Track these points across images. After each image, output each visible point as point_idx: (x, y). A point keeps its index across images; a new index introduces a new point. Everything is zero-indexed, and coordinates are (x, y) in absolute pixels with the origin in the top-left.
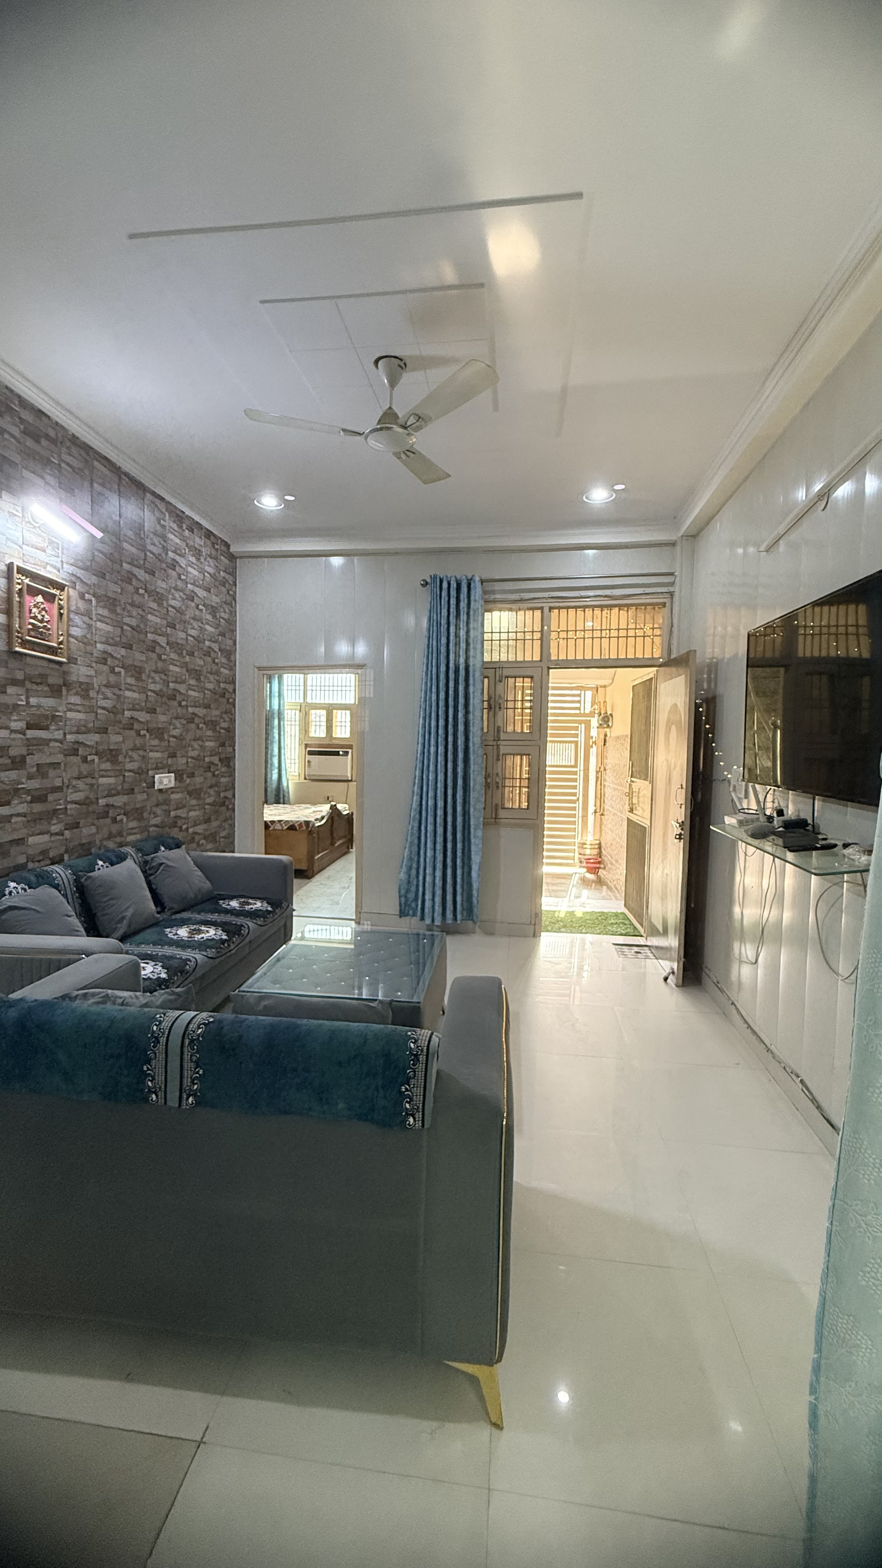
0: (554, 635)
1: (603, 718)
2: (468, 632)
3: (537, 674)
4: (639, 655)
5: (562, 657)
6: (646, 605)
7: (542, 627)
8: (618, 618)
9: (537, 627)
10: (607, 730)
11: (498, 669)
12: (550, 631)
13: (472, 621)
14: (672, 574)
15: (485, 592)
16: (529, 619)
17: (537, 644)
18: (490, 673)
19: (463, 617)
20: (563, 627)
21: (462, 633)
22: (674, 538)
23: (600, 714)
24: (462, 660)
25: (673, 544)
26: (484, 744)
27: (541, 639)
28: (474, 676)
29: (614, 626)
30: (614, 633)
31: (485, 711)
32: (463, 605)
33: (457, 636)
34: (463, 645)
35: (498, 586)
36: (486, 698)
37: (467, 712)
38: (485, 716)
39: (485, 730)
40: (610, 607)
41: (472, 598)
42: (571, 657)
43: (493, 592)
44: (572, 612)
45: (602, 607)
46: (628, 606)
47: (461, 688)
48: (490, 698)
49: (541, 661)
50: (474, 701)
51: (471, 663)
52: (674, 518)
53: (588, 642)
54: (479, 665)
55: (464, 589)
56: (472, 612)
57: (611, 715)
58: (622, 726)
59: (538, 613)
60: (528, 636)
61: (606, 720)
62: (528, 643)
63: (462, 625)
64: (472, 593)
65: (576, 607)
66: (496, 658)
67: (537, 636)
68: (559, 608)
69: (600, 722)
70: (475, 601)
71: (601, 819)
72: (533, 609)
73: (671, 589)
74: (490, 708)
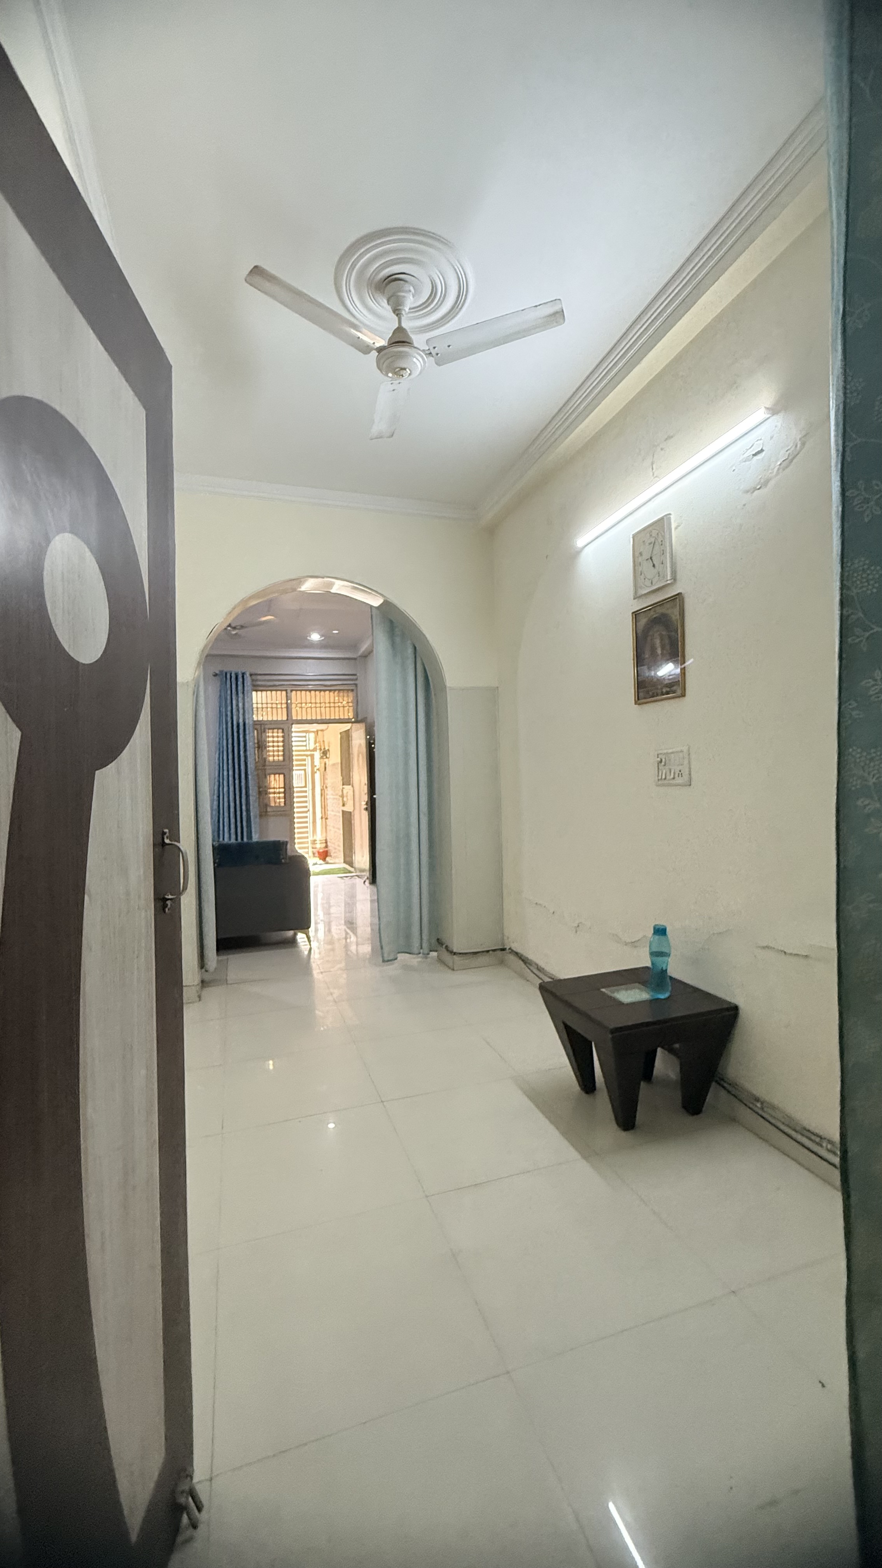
0: (293, 706)
1: (323, 753)
2: (244, 704)
3: (286, 728)
4: (342, 717)
5: (299, 718)
6: (343, 690)
7: (287, 700)
8: (328, 696)
9: (284, 701)
10: (326, 760)
11: (262, 725)
12: (291, 703)
13: (246, 698)
14: (355, 675)
15: (253, 680)
16: (278, 697)
17: (285, 710)
18: (258, 727)
19: (240, 695)
20: (299, 701)
21: (241, 705)
22: (355, 656)
23: (321, 749)
24: (241, 721)
25: (355, 659)
26: (257, 769)
27: (287, 708)
28: (249, 729)
29: (327, 701)
30: (328, 705)
31: (256, 749)
32: (240, 688)
33: (237, 705)
34: (241, 711)
35: (259, 677)
36: (256, 741)
37: (245, 751)
38: (256, 752)
39: (257, 761)
40: (325, 691)
41: (245, 685)
42: (304, 718)
43: (257, 680)
44: (303, 692)
45: (320, 691)
46: (335, 690)
47: (241, 736)
48: (258, 743)
49: (287, 719)
50: (250, 744)
51: (247, 722)
52: (354, 646)
53: (314, 709)
54: (251, 723)
55: (240, 680)
56: (245, 692)
57: (328, 750)
58: (335, 757)
59: (284, 693)
60: (279, 706)
61: (325, 753)
62: (279, 710)
63: (240, 699)
64: (245, 682)
65: (306, 690)
66: (260, 718)
67: (284, 706)
68: (296, 690)
69: (322, 755)
70: (247, 686)
71: (326, 822)
72: (281, 690)
73: (356, 682)
74: (259, 747)
